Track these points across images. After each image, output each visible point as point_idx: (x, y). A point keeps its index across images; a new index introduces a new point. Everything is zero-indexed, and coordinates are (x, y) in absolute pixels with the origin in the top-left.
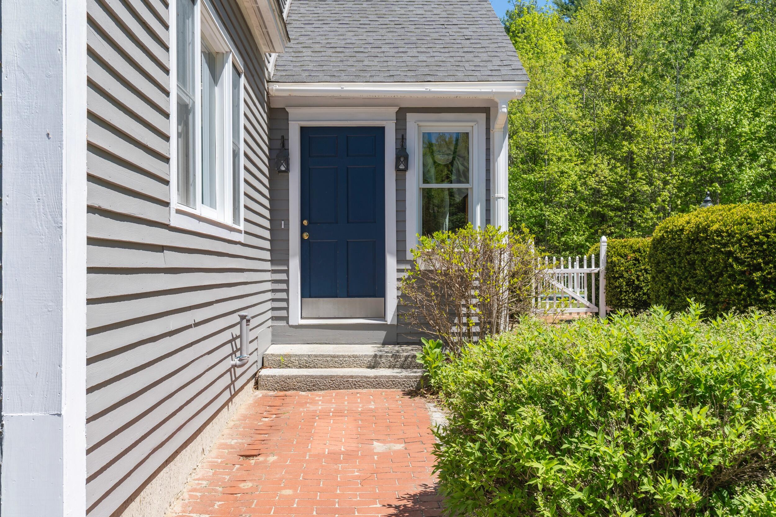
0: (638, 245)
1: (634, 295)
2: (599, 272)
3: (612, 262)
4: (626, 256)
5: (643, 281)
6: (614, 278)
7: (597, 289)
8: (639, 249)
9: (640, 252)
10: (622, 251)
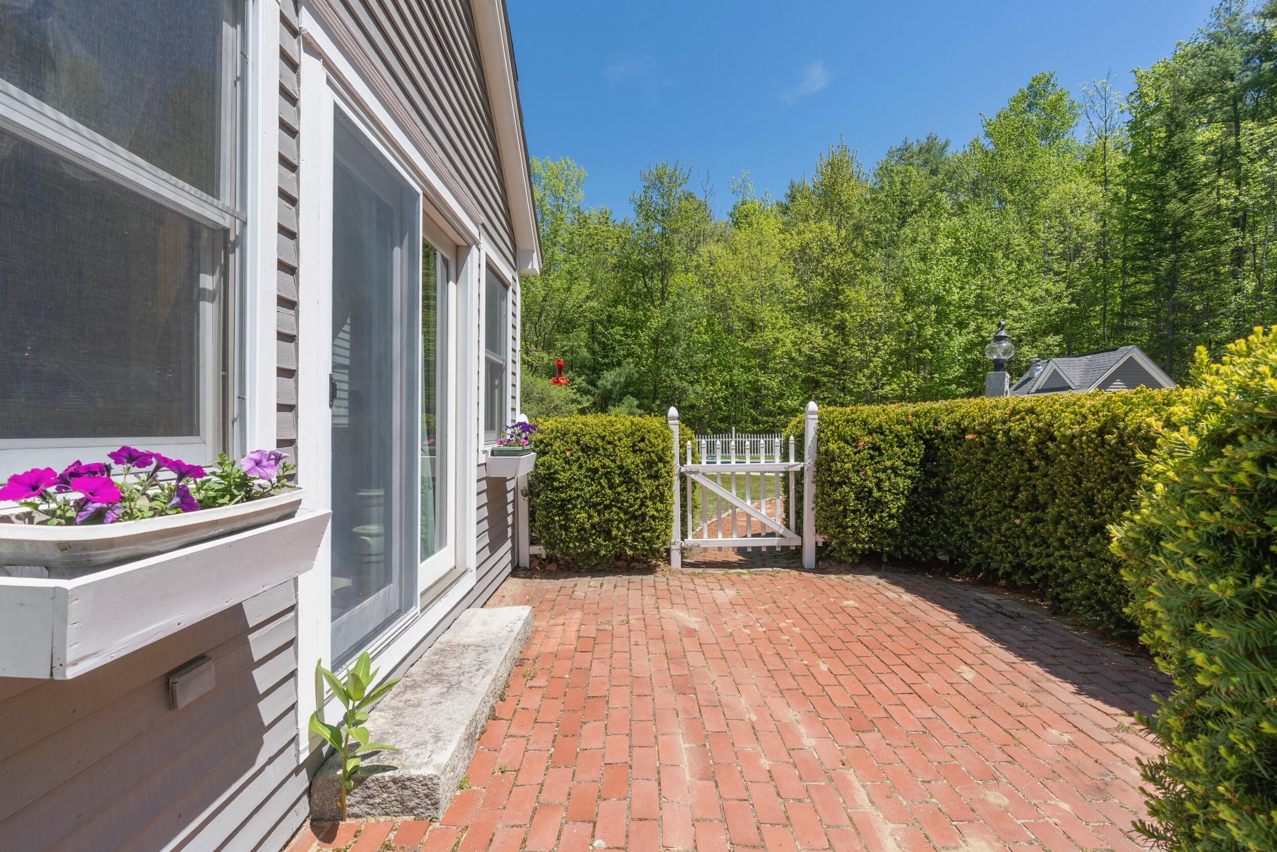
0: (877, 420)
1: (872, 517)
2: (802, 469)
3: (827, 451)
4: (855, 440)
5: (889, 491)
6: (832, 483)
7: (800, 499)
8: (880, 427)
9: (882, 433)
10: (848, 430)
